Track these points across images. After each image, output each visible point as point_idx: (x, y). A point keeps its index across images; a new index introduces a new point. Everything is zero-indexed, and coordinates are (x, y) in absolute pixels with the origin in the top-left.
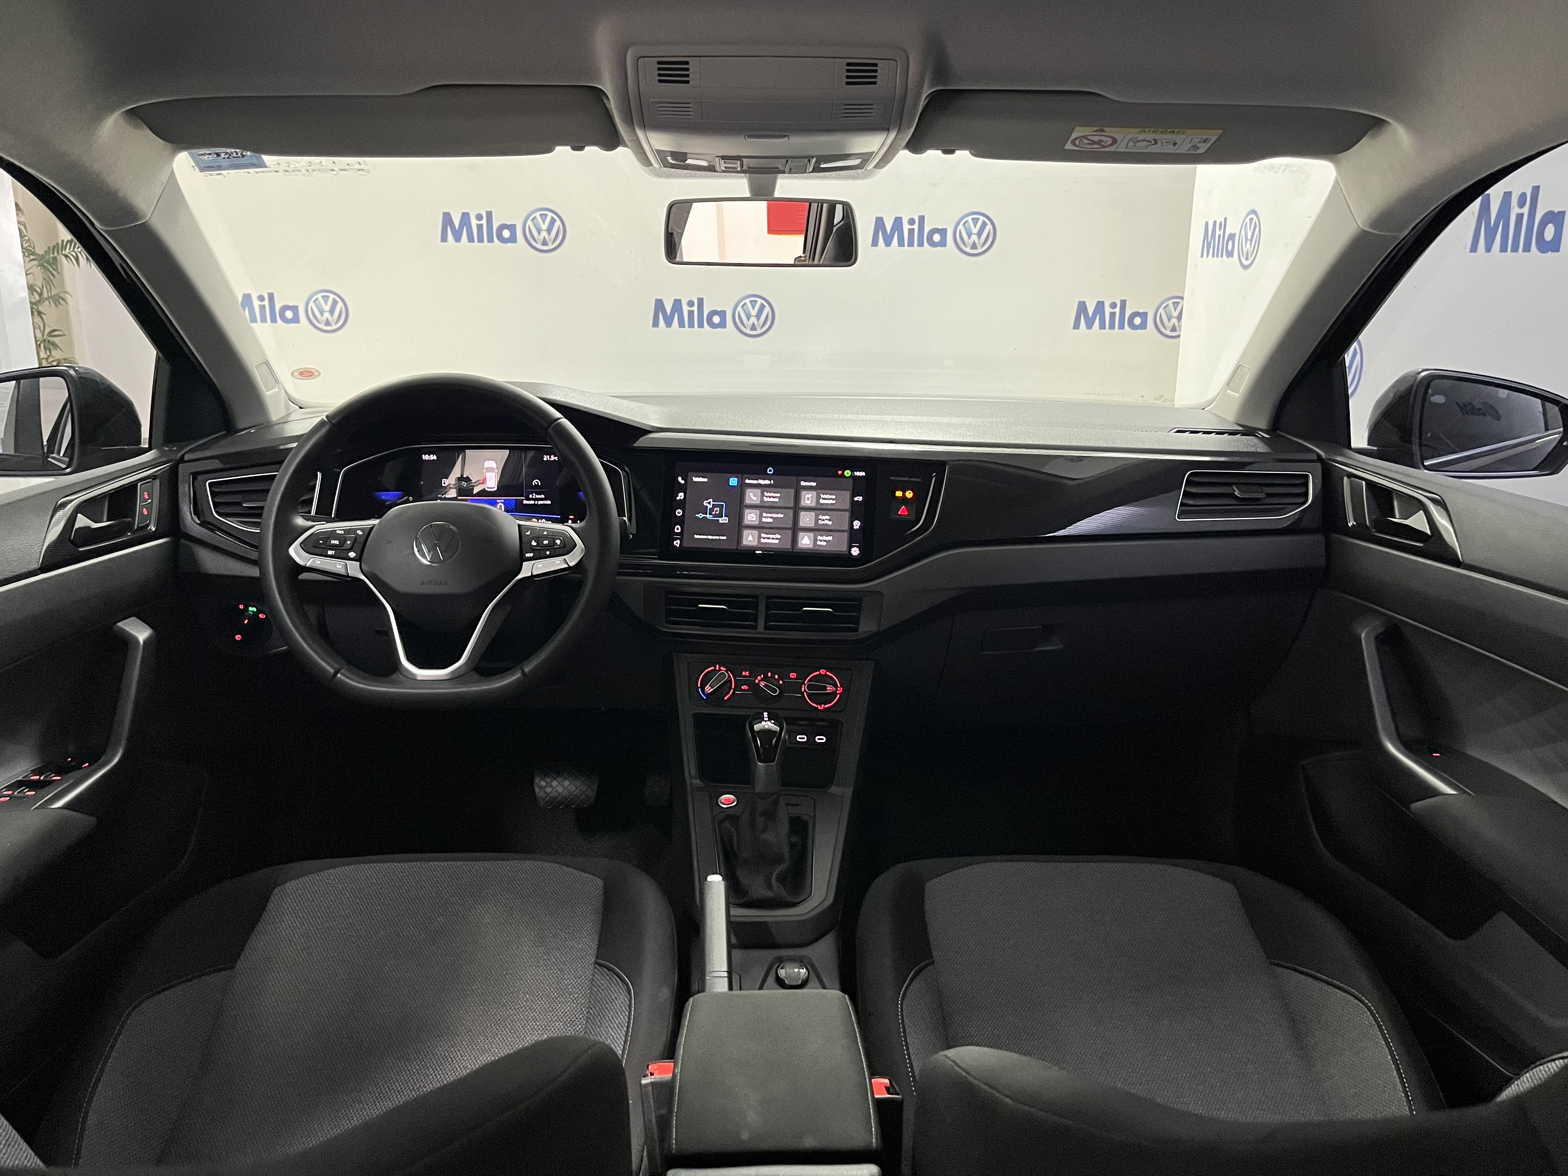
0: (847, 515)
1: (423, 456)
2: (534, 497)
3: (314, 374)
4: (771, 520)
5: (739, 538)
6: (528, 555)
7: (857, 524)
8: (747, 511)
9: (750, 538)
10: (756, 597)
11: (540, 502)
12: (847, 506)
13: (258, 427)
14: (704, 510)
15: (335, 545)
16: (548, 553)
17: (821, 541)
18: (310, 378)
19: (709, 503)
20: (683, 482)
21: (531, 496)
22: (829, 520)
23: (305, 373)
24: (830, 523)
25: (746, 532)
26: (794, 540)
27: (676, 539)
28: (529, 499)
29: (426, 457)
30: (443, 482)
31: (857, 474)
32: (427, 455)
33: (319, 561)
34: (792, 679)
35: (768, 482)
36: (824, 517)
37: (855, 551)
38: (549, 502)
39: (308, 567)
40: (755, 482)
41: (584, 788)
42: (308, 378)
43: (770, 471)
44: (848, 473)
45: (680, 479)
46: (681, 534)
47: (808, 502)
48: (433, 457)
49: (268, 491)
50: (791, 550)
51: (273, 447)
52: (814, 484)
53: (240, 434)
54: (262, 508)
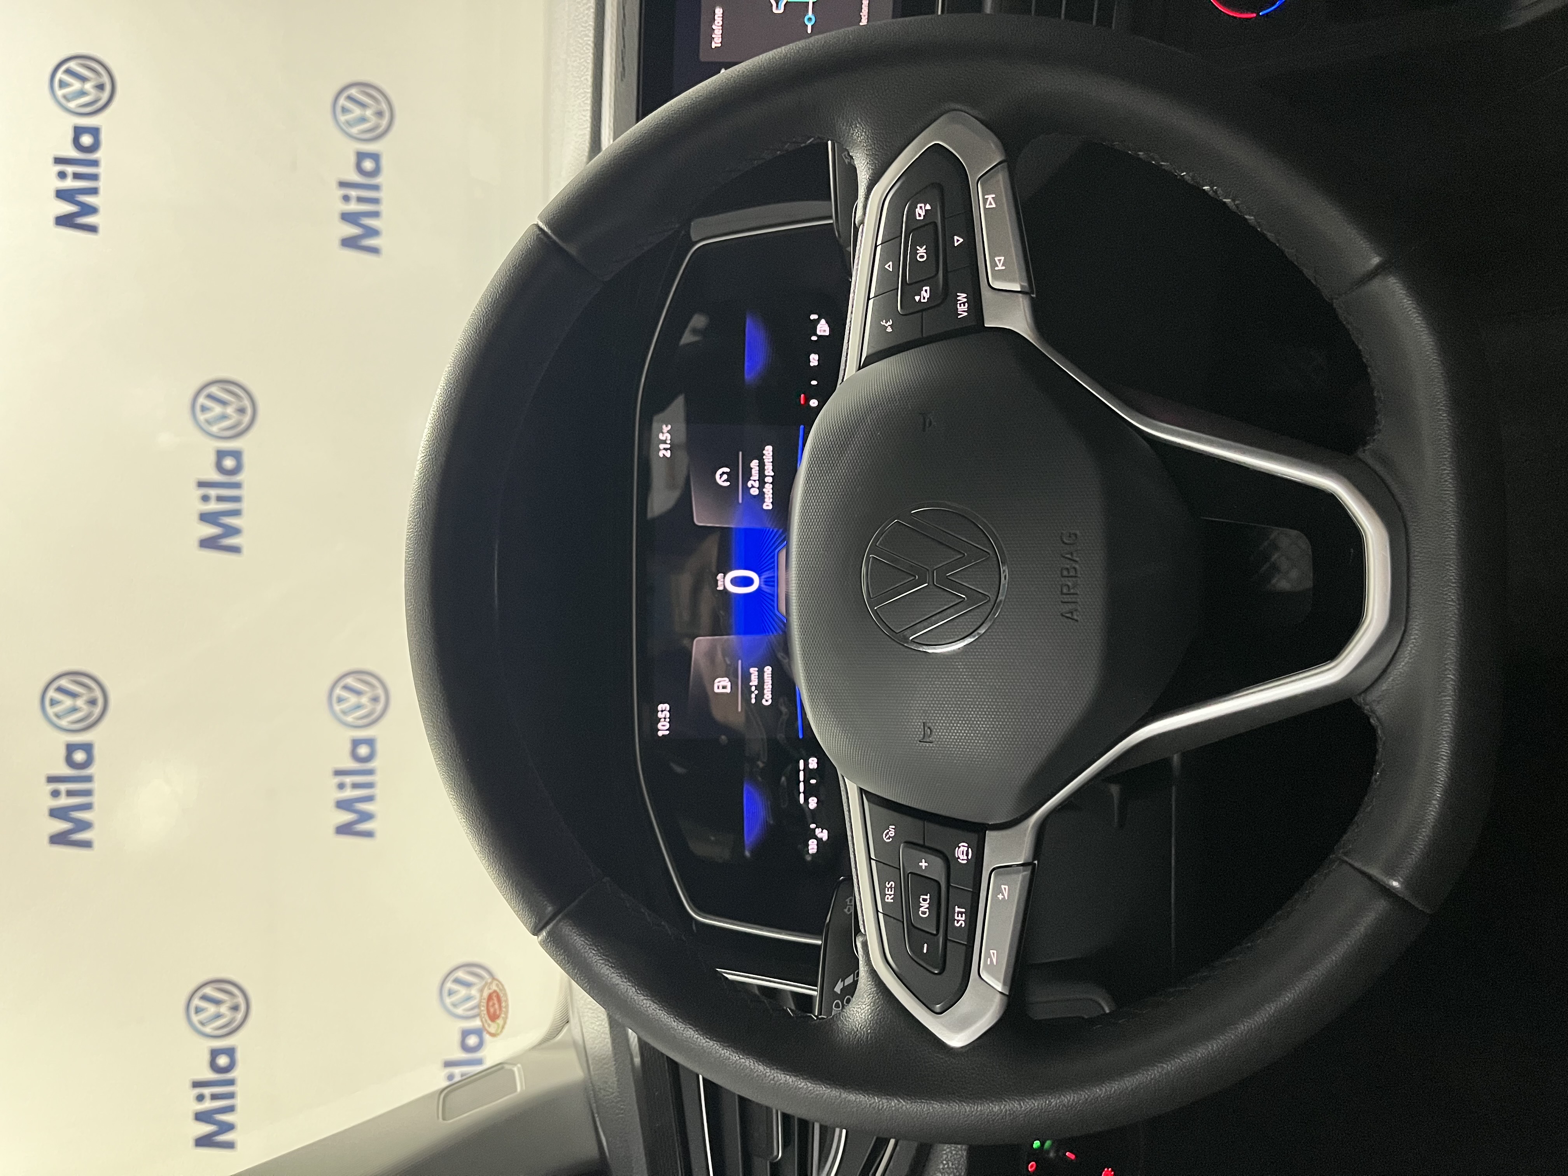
1: (660, 734)
2: (757, 484)
3: (495, 991)
6: (962, 310)
11: (769, 470)
13: (595, 1111)
15: (936, 905)
16: (958, 240)
18: (503, 999)
21: (755, 492)
23: (492, 1010)
28: (762, 494)
29: (663, 728)
30: (721, 690)
32: (660, 726)
33: (988, 955)
38: (768, 451)
39: (1010, 990)
42: (503, 1004)
48: (664, 710)
49: (742, 1099)
51: (636, 1081)
53: (607, 1154)
54: (786, 1118)
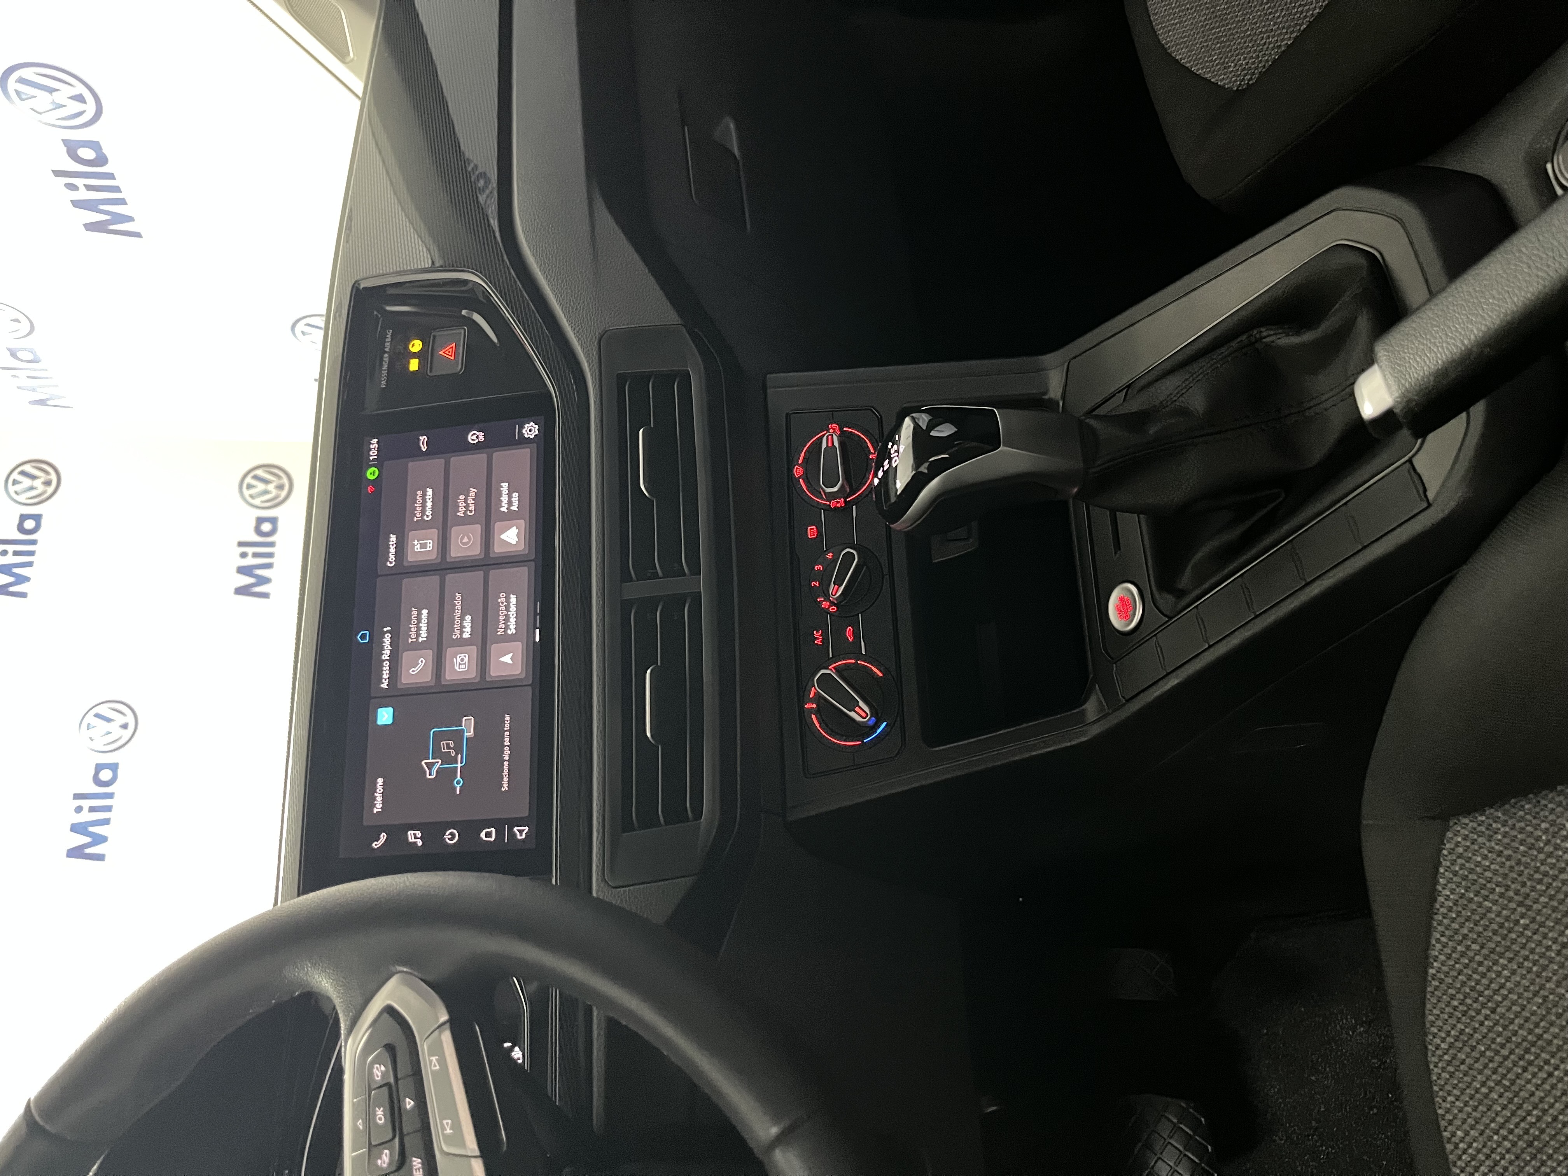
0: (456, 460)
4: (468, 618)
5: (507, 685)
7: (475, 437)
8: (449, 677)
9: (507, 659)
10: (626, 606)
12: (438, 463)
14: (446, 775)
17: (510, 503)
19: (430, 766)
20: (383, 837)
22: (467, 496)
24: (473, 492)
25: (494, 672)
26: (510, 561)
27: (512, 835)
31: (373, 454)
34: (820, 534)
35: (387, 638)
36: (462, 504)
37: (531, 430)
40: (386, 666)
41: (1164, 1129)
43: (362, 637)
44: (372, 474)
45: (376, 845)
46: (498, 824)
47: (430, 545)
50: (533, 563)
52: (393, 538)
